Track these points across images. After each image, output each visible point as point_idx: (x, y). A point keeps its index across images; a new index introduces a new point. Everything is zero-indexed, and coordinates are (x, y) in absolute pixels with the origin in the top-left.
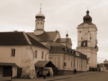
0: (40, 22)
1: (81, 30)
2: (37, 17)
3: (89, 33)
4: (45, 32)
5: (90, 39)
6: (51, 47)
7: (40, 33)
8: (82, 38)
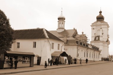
0: (61, 22)
1: (94, 27)
2: (59, 19)
3: (101, 30)
4: (65, 30)
5: (102, 34)
6: (67, 40)
7: (61, 31)
8: (95, 34)
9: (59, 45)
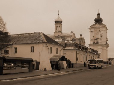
0: (58, 26)
1: (93, 30)
2: (56, 22)
3: (100, 32)
5: (101, 37)
6: (66, 44)
7: (59, 34)
8: (94, 37)
9: (57, 49)
